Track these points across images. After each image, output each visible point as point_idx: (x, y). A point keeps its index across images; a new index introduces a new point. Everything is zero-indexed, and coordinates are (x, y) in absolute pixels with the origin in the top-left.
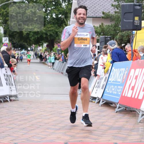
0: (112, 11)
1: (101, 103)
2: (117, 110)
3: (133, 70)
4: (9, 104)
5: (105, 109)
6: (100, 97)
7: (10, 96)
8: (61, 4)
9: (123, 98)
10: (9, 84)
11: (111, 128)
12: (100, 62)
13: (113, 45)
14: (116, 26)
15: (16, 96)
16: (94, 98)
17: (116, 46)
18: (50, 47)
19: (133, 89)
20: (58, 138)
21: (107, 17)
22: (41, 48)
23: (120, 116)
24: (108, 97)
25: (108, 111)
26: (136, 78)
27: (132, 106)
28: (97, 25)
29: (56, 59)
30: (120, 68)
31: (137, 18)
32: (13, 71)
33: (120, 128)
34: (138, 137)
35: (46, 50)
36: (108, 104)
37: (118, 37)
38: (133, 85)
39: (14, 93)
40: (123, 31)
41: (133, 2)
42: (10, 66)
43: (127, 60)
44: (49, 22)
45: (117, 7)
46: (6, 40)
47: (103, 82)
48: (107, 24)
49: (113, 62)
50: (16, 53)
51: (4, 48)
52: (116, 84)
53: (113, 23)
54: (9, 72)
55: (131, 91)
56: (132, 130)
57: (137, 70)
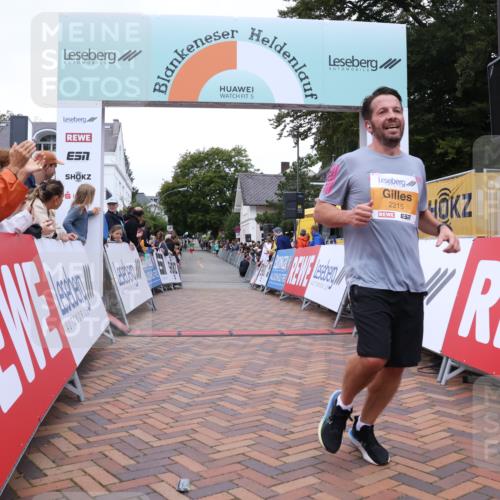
0: (276, 199)
1: (265, 291)
2: (281, 297)
3: (296, 259)
4: (173, 293)
5: (269, 297)
6: (264, 284)
7: (175, 284)
8: (225, 193)
9: (288, 286)
10: (174, 272)
11: (275, 316)
12: (264, 250)
13: (278, 233)
14: (280, 213)
15: (180, 284)
16: (259, 286)
17: (281, 233)
18: (214, 236)
19: (297, 276)
20: (222, 326)
21: (270, 205)
22: (204, 236)
23: (283, 304)
24: (273, 285)
25: (272, 300)
26: (300, 265)
27: (297, 294)
28: (261, 213)
29: (220, 247)
30: (284, 255)
31: (299, 207)
32: (178, 261)
33: (284, 316)
34: (302, 324)
35: (210, 239)
36: (272, 292)
37: (282, 224)
38: (297, 272)
39: (178, 281)
40: (286, 219)
41: (295, 190)
42: (174, 254)
43: (290, 247)
44: (213, 211)
45: (280, 195)
46: (170, 228)
47: (267, 270)
48: (270, 212)
49: (278, 249)
50: (181, 241)
51: (168, 236)
52: (280, 271)
53: (277, 211)
54: (174, 260)
55: (294, 279)
56: (296, 318)
57: (302, 258)
